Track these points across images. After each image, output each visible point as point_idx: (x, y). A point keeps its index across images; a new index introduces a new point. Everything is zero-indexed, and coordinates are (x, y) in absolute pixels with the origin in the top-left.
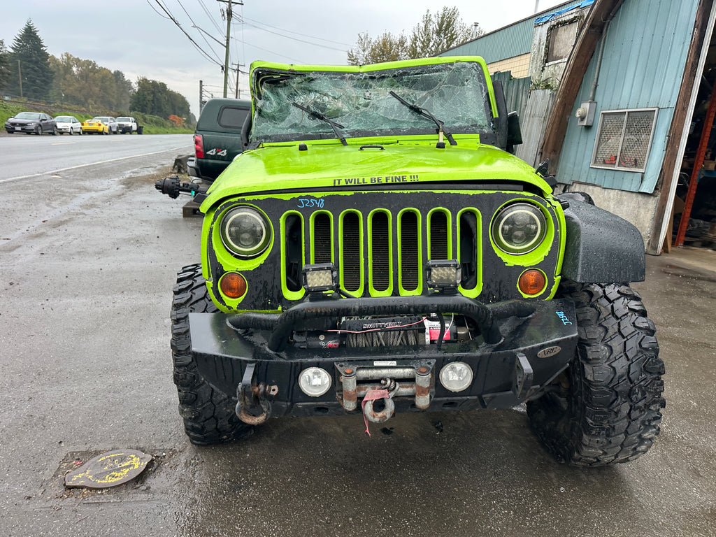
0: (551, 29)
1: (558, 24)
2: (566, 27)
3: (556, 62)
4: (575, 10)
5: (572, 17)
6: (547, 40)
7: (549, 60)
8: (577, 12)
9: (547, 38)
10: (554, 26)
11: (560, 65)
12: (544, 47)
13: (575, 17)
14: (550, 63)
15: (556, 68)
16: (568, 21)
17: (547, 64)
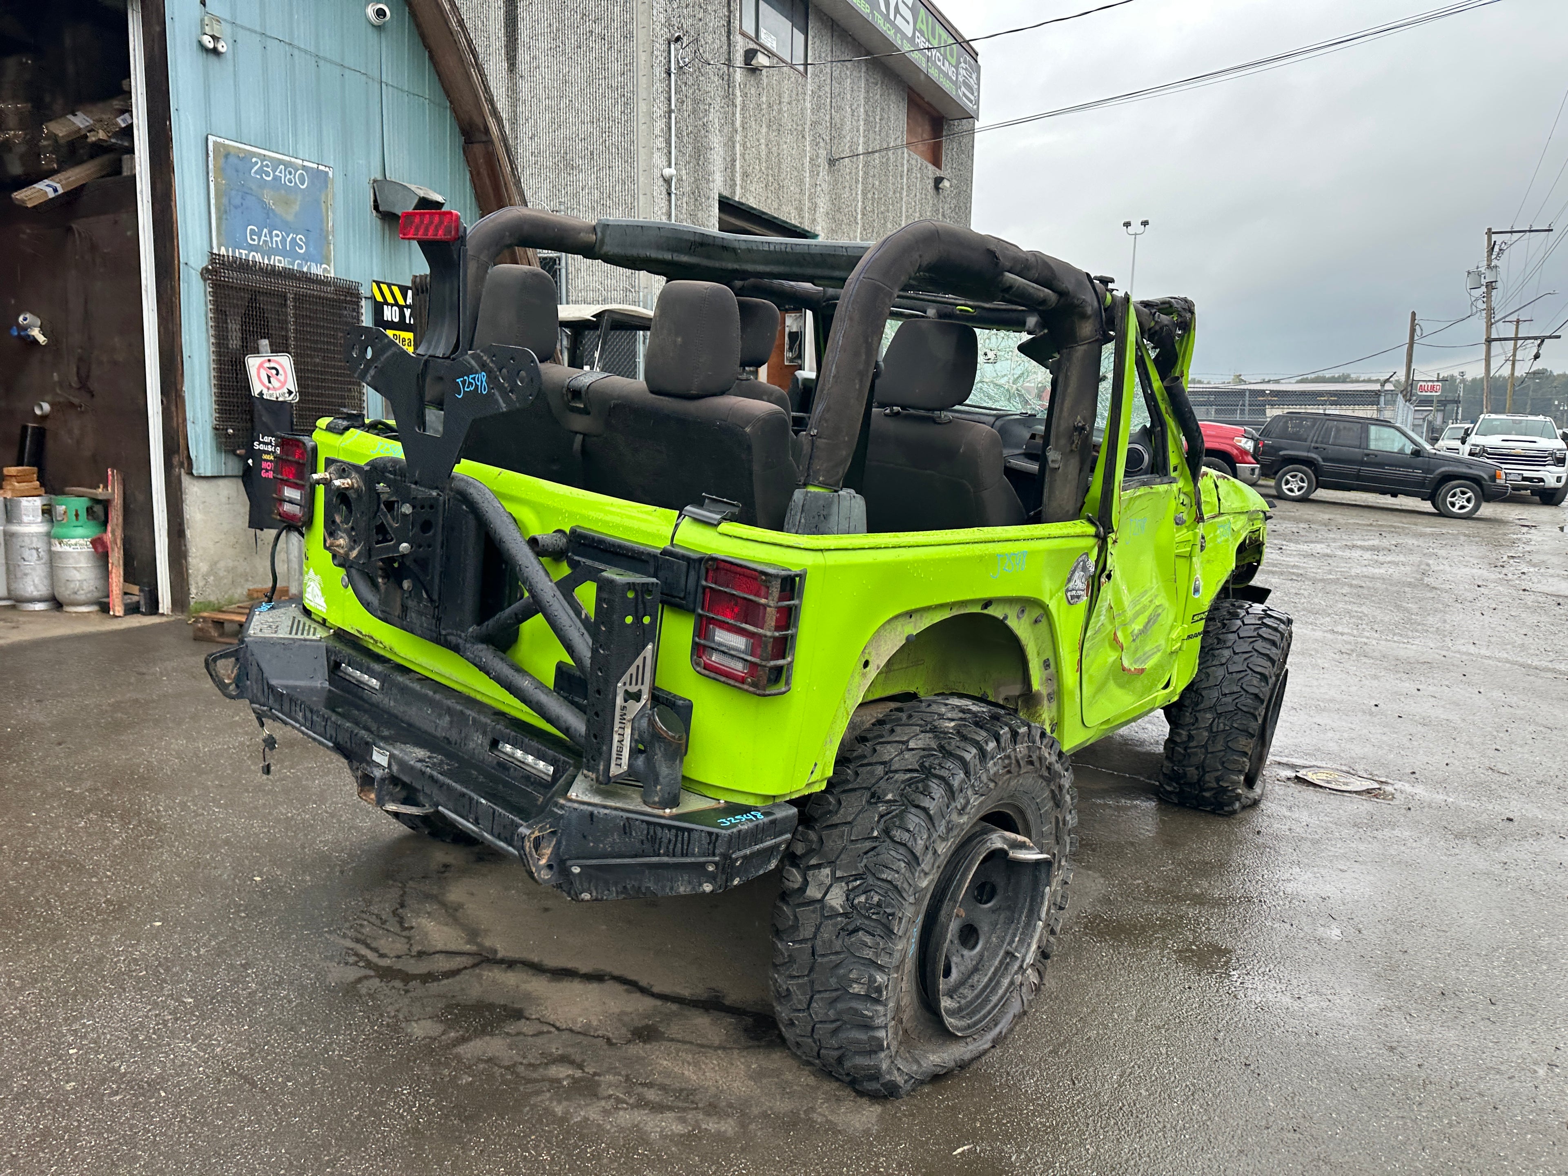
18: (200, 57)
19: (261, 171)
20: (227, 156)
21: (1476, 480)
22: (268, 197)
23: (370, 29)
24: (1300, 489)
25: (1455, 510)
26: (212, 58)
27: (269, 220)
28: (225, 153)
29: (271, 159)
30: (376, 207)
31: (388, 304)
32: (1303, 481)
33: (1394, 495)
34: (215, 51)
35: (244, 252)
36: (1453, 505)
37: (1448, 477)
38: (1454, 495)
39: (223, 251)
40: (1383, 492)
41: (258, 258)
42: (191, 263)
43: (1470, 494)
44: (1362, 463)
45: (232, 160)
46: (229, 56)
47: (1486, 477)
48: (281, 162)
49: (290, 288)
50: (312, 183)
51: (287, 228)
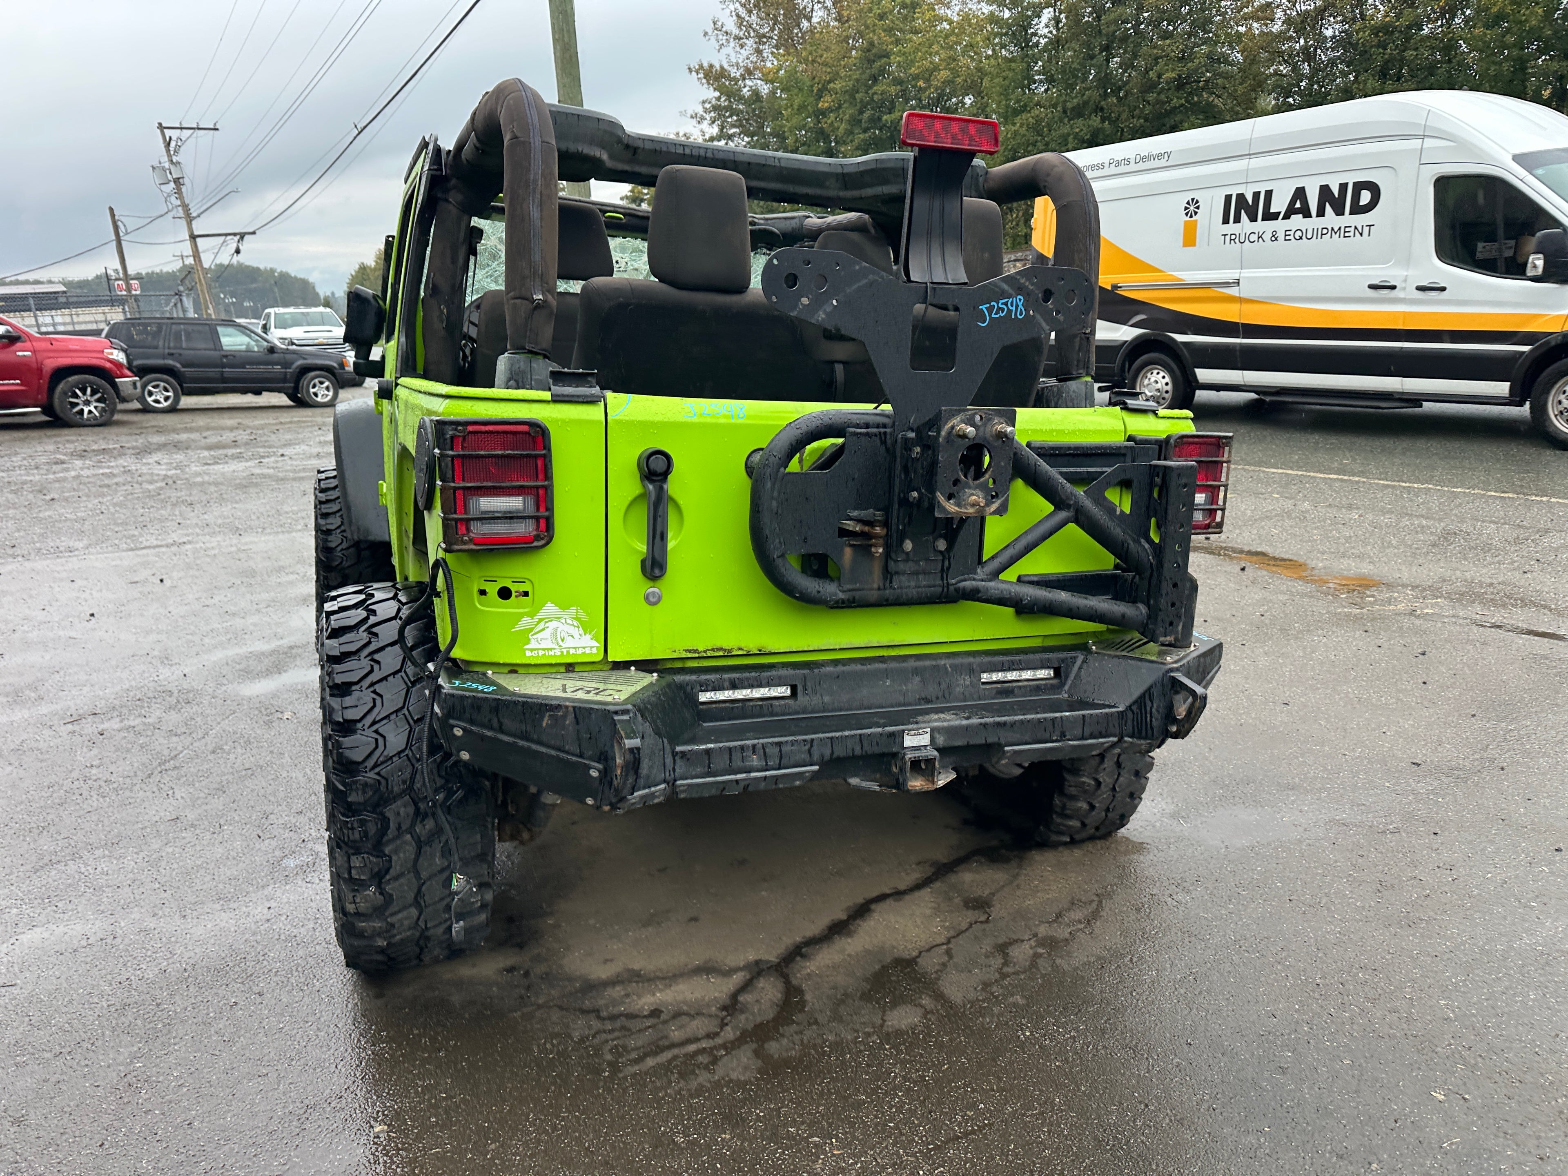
21: (328, 370)
24: (167, 399)
25: (319, 399)
32: (167, 391)
33: (258, 392)
36: (316, 395)
37: (305, 370)
38: (314, 387)
40: (244, 391)
43: (327, 383)
44: (223, 366)
47: (335, 365)
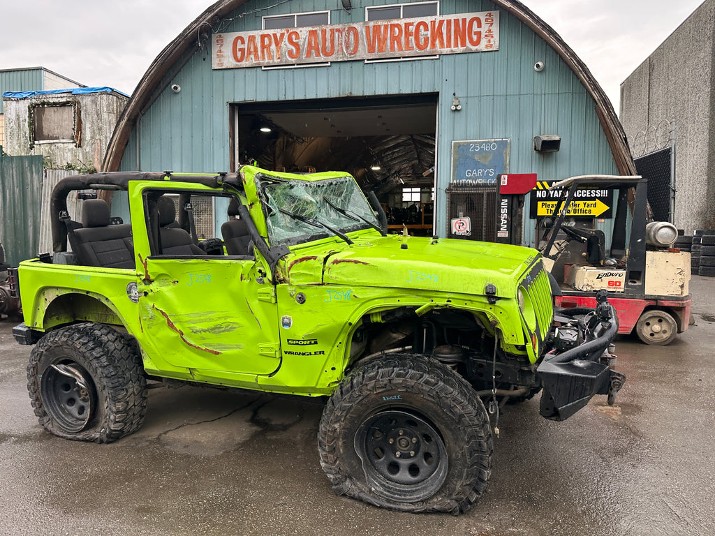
0: (34, 107)
1: (43, 104)
2: (55, 109)
3: (52, 141)
4: (65, 95)
5: (64, 100)
6: (29, 117)
7: (37, 138)
8: (70, 97)
9: (30, 114)
10: (36, 104)
11: (57, 145)
12: (27, 124)
13: (68, 102)
14: (41, 142)
15: (53, 147)
16: (59, 103)
17: (36, 142)
18: (452, 114)
19: (475, 148)
20: (459, 147)
22: (476, 158)
23: (536, 74)
26: (456, 113)
27: (477, 165)
28: (458, 146)
29: (479, 142)
30: (535, 149)
31: (539, 190)
34: (456, 110)
35: (464, 180)
39: (455, 181)
41: (470, 181)
42: (442, 188)
45: (461, 147)
46: (464, 109)
48: (483, 142)
49: (485, 191)
50: (499, 146)
51: (485, 167)
